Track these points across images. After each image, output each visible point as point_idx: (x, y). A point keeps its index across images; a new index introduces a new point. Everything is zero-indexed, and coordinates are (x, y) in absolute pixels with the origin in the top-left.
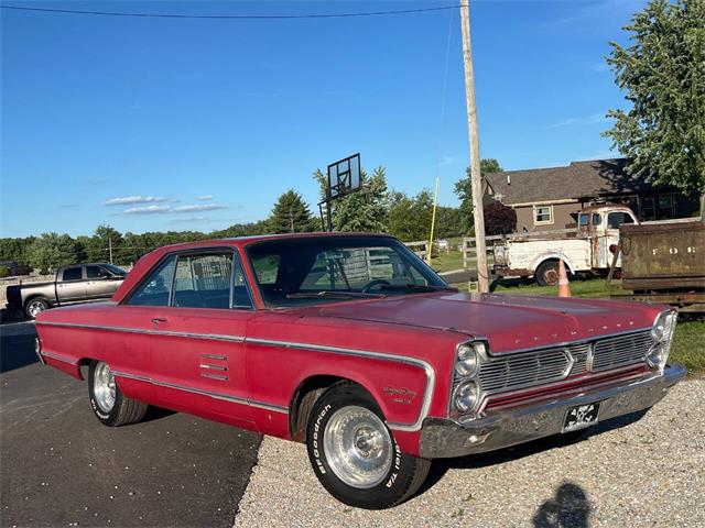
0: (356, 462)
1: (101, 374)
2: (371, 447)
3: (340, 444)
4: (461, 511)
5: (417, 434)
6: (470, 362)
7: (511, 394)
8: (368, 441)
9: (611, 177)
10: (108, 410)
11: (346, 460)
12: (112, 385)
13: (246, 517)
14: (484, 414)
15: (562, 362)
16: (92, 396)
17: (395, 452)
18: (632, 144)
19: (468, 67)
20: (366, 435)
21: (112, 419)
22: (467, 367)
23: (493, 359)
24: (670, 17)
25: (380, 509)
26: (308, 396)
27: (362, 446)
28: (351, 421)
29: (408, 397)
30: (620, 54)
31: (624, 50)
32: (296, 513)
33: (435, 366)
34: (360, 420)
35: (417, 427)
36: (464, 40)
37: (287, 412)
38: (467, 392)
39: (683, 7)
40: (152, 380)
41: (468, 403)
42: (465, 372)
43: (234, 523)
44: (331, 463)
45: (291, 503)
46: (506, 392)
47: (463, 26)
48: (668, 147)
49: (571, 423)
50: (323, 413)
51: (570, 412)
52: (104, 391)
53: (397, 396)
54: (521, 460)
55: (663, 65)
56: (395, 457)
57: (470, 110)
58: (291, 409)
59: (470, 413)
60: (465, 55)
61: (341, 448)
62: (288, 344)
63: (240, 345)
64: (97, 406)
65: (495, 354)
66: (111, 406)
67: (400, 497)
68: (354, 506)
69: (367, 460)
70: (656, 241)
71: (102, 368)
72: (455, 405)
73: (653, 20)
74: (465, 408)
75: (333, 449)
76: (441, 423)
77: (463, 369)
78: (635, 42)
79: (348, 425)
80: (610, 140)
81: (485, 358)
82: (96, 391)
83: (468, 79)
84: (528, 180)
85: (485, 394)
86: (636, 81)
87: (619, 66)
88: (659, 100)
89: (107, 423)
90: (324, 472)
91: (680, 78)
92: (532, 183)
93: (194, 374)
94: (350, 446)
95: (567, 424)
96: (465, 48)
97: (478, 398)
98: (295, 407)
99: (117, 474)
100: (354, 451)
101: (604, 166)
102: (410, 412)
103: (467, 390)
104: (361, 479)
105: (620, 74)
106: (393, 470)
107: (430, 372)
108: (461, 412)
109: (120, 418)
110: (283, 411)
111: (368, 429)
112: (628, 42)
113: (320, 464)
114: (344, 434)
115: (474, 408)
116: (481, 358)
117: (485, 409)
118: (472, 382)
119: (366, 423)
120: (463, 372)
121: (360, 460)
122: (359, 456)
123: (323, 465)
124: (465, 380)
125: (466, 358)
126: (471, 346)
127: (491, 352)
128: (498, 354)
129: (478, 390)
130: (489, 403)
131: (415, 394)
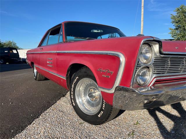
0: (88, 102)
2: (95, 97)
3: (83, 93)
4: (133, 131)
5: (112, 95)
6: (149, 55)
7: (169, 78)
8: (94, 94)
11: (85, 101)
14: (153, 87)
17: (103, 102)
19: (143, 10)
20: (93, 91)
22: (146, 58)
23: (162, 56)
27: (91, 96)
28: (87, 85)
33: (125, 56)
34: (91, 85)
36: (142, 4)
38: (144, 74)
41: (144, 80)
42: (145, 61)
44: (77, 101)
46: (166, 76)
50: (75, 80)
53: (104, 73)
56: (103, 103)
58: (67, 78)
59: (144, 86)
60: (142, 7)
61: (83, 96)
63: (55, 54)
65: (164, 52)
66: (36, 75)
69: (93, 102)
72: (136, 80)
74: (142, 83)
75: (79, 95)
76: (127, 90)
77: (143, 59)
79: (86, 86)
81: (158, 54)
82: (34, 71)
85: (155, 76)
86: (177, 22)
89: (36, 80)
90: (74, 105)
94: (86, 95)
96: (142, 6)
97: (150, 77)
103: (144, 72)
104: (90, 110)
106: (101, 109)
107: (123, 59)
108: (140, 85)
110: (64, 79)
111: (94, 89)
113: (73, 101)
114: (85, 90)
115: (147, 84)
116: (155, 54)
117: (154, 85)
118: (148, 68)
119: (93, 86)
120: (143, 61)
121: (90, 102)
122: (90, 100)
123: (74, 102)
124: (144, 66)
125: (146, 53)
126: (150, 46)
127: (162, 50)
128: (167, 53)
129: (151, 73)
130: (156, 81)
131: (113, 72)
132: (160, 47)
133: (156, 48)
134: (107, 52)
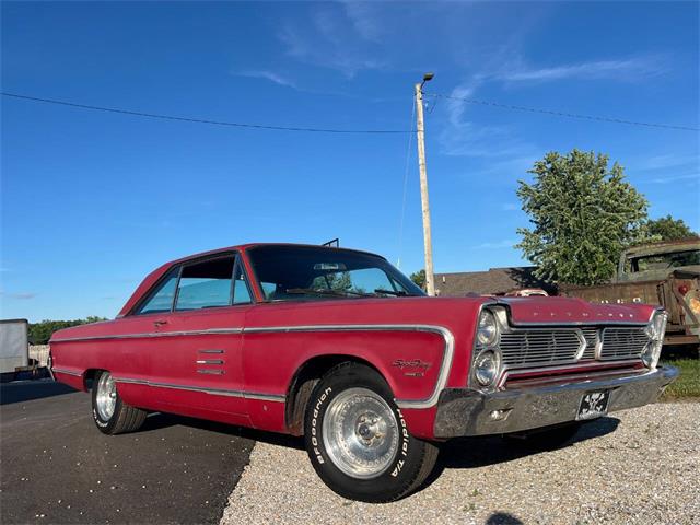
0: (355, 451)
1: (105, 384)
2: (374, 434)
3: (340, 431)
4: (472, 506)
5: (432, 410)
6: (491, 329)
7: (529, 371)
8: (370, 428)
9: (520, 280)
10: (108, 418)
11: (346, 450)
12: (114, 394)
13: (236, 510)
14: (504, 389)
15: (576, 345)
16: (94, 405)
17: (401, 437)
18: (536, 254)
19: (423, 176)
20: (368, 421)
21: (110, 428)
22: (488, 335)
23: (513, 329)
24: (561, 163)
25: (384, 502)
26: (306, 385)
27: (364, 432)
28: (352, 407)
29: (421, 368)
30: (526, 189)
31: (529, 186)
32: (292, 506)
33: (454, 333)
34: (362, 406)
35: (433, 401)
36: (420, 156)
37: (283, 400)
38: (487, 365)
39: (570, 158)
40: (150, 381)
41: (489, 376)
42: (486, 340)
43: (222, 516)
44: (330, 450)
45: (285, 497)
46: (524, 368)
47: (419, 147)
48: (565, 256)
49: (584, 410)
50: (323, 397)
51: (585, 397)
52: (105, 401)
53: (409, 369)
54: (515, 461)
55: (558, 197)
56: (401, 442)
57: (424, 208)
58: (288, 397)
59: (490, 386)
60: (420, 167)
61: (341, 436)
62: (288, 328)
63: (238, 336)
64: (98, 414)
65: (516, 324)
66: (111, 414)
67: (407, 487)
68: (354, 499)
69: (369, 449)
70: (590, 295)
71: (106, 379)
72: (476, 376)
73: (549, 166)
74: (486, 380)
75: (333, 437)
76: (464, 394)
77: (483, 337)
78: (537, 181)
79: (349, 410)
80: (521, 252)
81: (506, 327)
82: (98, 400)
83: (423, 185)
84: (458, 280)
85: (505, 367)
87: (525, 198)
88: (556, 222)
89: (106, 431)
90: (322, 462)
91: (571, 206)
92: (461, 282)
93: (190, 371)
94: (351, 434)
95: (581, 412)
96: (421, 162)
97: (498, 370)
98: (292, 396)
99: (104, 471)
100: (355, 439)
101: (514, 271)
102: (424, 386)
103: (487, 361)
104: (362, 470)
105: (527, 203)
106: (399, 457)
107: (449, 338)
108: (482, 386)
109: (118, 426)
110: (280, 400)
111: (370, 415)
112: (532, 181)
113: (318, 453)
114: (345, 422)
115: (494, 383)
116: (502, 327)
117: (505, 385)
118: (492, 352)
119: (369, 408)
120: (484, 340)
121: (360, 449)
122: (360, 445)
123: (321, 454)
124: (486, 349)
125: (487, 325)
126: (491, 313)
127: (512, 320)
128: (520, 324)
129: (498, 362)
130: (507, 380)
131: (430, 364)
132: (509, 315)
133: (502, 316)
134: (413, 326)
